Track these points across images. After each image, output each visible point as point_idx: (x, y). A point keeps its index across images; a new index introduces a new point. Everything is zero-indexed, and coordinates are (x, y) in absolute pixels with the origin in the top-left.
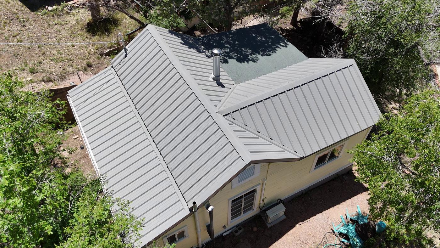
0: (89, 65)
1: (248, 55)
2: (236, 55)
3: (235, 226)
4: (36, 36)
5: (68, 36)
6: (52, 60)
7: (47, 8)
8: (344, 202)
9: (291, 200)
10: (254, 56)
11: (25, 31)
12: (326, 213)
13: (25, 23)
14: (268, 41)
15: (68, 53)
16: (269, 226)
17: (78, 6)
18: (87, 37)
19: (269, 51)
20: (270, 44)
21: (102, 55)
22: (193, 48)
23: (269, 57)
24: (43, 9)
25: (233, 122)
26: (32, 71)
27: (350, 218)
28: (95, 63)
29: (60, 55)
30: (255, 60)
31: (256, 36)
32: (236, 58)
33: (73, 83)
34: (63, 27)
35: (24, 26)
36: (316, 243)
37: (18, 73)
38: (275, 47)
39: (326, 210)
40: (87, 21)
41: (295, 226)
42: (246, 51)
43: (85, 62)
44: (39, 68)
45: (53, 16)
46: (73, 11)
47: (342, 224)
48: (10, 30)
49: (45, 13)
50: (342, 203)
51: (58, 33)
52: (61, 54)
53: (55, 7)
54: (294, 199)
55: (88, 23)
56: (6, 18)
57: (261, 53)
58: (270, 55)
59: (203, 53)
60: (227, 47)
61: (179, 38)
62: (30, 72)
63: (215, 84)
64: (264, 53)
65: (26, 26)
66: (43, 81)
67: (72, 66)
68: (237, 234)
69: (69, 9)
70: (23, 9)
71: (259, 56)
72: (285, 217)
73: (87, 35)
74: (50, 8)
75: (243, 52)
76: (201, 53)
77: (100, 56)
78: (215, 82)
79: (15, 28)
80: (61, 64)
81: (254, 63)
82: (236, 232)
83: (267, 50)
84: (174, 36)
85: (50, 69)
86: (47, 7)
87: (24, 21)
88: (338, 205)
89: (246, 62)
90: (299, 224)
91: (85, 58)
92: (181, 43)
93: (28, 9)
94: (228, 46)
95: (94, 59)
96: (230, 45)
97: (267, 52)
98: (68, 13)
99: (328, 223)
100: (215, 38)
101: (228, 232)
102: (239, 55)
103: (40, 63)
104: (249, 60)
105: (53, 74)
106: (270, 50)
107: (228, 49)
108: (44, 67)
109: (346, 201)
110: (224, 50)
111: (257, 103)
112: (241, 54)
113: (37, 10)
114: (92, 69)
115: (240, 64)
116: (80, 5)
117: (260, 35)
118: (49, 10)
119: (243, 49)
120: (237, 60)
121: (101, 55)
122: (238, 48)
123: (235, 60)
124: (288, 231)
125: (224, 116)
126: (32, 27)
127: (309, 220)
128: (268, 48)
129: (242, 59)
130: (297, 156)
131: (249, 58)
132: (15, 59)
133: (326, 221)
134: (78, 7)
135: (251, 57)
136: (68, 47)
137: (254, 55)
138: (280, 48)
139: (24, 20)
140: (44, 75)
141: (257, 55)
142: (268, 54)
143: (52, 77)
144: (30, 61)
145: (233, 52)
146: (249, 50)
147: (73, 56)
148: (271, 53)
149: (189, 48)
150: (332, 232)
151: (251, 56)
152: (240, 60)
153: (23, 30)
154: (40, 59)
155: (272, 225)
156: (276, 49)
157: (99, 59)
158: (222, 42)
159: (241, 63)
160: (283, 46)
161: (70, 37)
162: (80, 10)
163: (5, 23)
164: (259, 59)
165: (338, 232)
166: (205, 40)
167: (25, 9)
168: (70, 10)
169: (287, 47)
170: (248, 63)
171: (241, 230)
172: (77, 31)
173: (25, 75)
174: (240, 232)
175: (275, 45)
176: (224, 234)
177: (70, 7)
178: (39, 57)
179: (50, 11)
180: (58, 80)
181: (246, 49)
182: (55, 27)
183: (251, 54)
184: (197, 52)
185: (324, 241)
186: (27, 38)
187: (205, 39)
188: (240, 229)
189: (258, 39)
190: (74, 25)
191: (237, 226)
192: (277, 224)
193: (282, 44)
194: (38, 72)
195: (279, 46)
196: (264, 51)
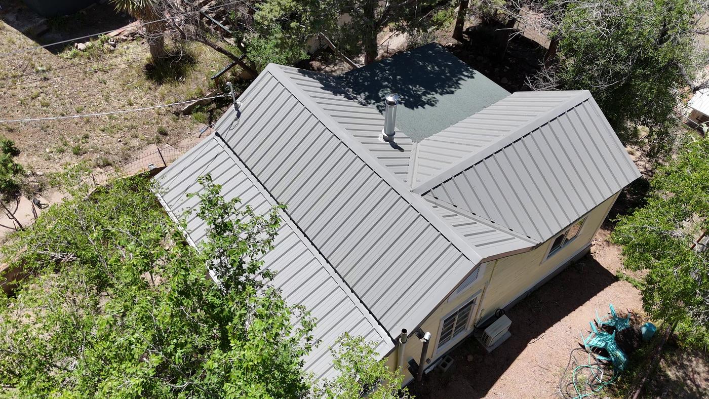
0: (163, 133)
1: (420, 96)
2: (402, 97)
3: (439, 359)
4: (68, 93)
5: (121, 89)
6: (103, 131)
7: (77, 46)
8: (588, 301)
9: (513, 308)
10: (430, 96)
11: (49, 88)
12: (566, 320)
13: (47, 75)
14: (444, 71)
15: (126, 117)
16: (489, 350)
17: (126, 38)
18: (150, 88)
19: (450, 87)
20: (448, 74)
21: (179, 114)
22: (341, 93)
23: (452, 95)
24: (71, 48)
25: (436, 204)
26: (78, 152)
27: (602, 324)
28: (171, 128)
29: (114, 121)
30: (433, 102)
31: (424, 64)
32: (404, 102)
33: (153, 165)
34: (109, 74)
35: (46, 79)
36: (561, 366)
37: (56, 157)
38: (457, 78)
39: (566, 317)
40: (145, 61)
41: (526, 346)
42: (416, 89)
43: (155, 129)
44: (87, 146)
45: (89, 58)
46: (119, 47)
47: (592, 334)
48: (24, 88)
49: (75, 55)
50: (585, 304)
51: (103, 85)
52: (116, 119)
53: (88, 44)
54: (516, 305)
55: (148, 64)
56: (14, 68)
57: (439, 91)
58: (452, 92)
59: (355, 100)
60: (386, 87)
61: (315, 80)
62: (74, 154)
63: (389, 147)
64: (443, 91)
65: (48, 79)
66: (99, 166)
67: (136, 137)
68: (446, 369)
69: (112, 45)
70: (38, 50)
71: (437, 96)
72: (509, 334)
73: (148, 84)
74: (81, 46)
75: (412, 91)
76: (352, 99)
77: (177, 116)
78: (388, 144)
79: (33, 84)
80: (119, 135)
81: (432, 107)
82: (444, 365)
83: (447, 86)
84: (307, 78)
85: (103, 145)
86: (76, 44)
87: (43, 71)
88: (581, 307)
89: (420, 107)
90: (532, 341)
91: (154, 121)
92: (322, 88)
93: (47, 51)
94: (387, 85)
95: (167, 122)
96: (389, 83)
97: (446, 88)
98: (111, 51)
99: (572, 335)
100: (363, 74)
101: (432, 367)
102: (407, 98)
103: (86, 137)
104: (424, 103)
105: (110, 154)
106: (450, 84)
107: (389, 89)
108: (94, 143)
109: (591, 299)
110: (382, 91)
111: (465, 170)
112: (411, 96)
113: (61, 52)
114: (168, 138)
115: (412, 110)
116: (128, 36)
117: (430, 62)
118: (80, 49)
119: (411, 87)
120: (406, 105)
121: (177, 114)
122: (403, 87)
123: (403, 105)
124: (519, 355)
125: (422, 195)
126: (58, 79)
127: (544, 334)
128: (448, 82)
129: (413, 102)
130: (533, 243)
131: (423, 99)
132: (44, 136)
133: (568, 333)
134: (126, 40)
135: (425, 99)
136: (123, 106)
137: (428, 94)
138: (465, 81)
139: (44, 69)
140: (96, 156)
141: (433, 94)
142: (448, 91)
143: (110, 159)
144: (69, 135)
146: (419, 87)
147: (134, 121)
148: (453, 89)
149: (335, 93)
150: (580, 347)
151: (425, 97)
152: (411, 105)
153: (45, 86)
154: (84, 132)
155: (493, 348)
156: (459, 82)
157: (175, 121)
158: (376, 78)
159: (413, 109)
160: (468, 77)
161: (123, 89)
162: (130, 45)
163: (14, 77)
164: (438, 100)
165: (590, 347)
166: (350, 78)
167: (41, 50)
168: (114, 46)
169: (473, 77)
170: (423, 108)
171: (451, 362)
172: (133, 80)
173: (67, 159)
174: (449, 365)
175: (457, 76)
176: (427, 372)
177: (113, 41)
178: (81, 127)
179: (83, 51)
180: (120, 162)
181: (415, 87)
182: (96, 75)
183: (424, 94)
184: (347, 99)
185: (572, 362)
186: (54, 98)
188: (448, 360)
189: (429, 68)
190: (124, 70)
191: (443, 356)
192: (500, 346)
193: (466, 74)
194: (86, 153)
195: (463, 77)
196: (442, 87)
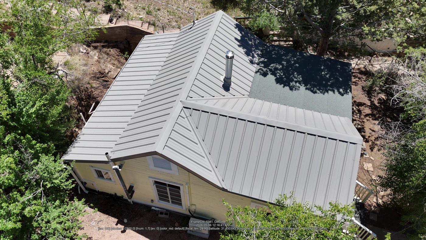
1: (292, 81)
2: (282, 74)
3: (165, 209)
6: (168, 11)
14: (330, 80)
18: (207, 7)
19: (319, 90)
20: (329, 83)
22: (245, 48)
23: (313, 94)
25: (187, 117)
26: (149, 13)
29: (177, 10)
30: (294, 88)
31: (324, 69)
32: (278, 77)
37: (139, 9)
42: (296, 77)
44: (155, 13)
57: (308, 87)
58: (315, 93)
59: (250, 57)
60: (282, 64)
61: (240, 34)
62: (146, 13)
63: (222, 85)
64: (311, 88)
66: (149, 23)
67: (177, 22)
68: (160, 216)
71: (303, 88)
73: (209, 5)
75: (292, 76)
76: (249, 55)
78: (223, 82)
80: (171, 17)
81: (289, 90)
82: (162, 213)
83: (318, 88)
84: (237, 30)
85: (161, 17)
89: (283, 85)
92: (237, 39)
94: (284, 64)
96: (287, 64)
97: (315, 88)
100: (280, 51)
101: (157, 209)
102: (284, 76)
103: (159, 10)
104: (289, 85)
105: (160, 21)
106: (322, 88)
107: (281, 66)
108: (158, 14)
110: (276, 64)
111: (221, 115)
112: (288, 77)
115: (275, 83)
117: (329, 71)
119: (296, 73)
122: (291, 71)
123: (275, 78)
125: (184, 107)
128: (321, 86)
129: (283, 81)
130: (221, 184)
131: (291, 83)
137: (299, 84)
138: (334, 93)
140: (154, 19)
141: (301, 85)
142: (314, 90)
143: (157, 23)
144: (154, 5)
145: (282, 71)
146: (300, 77)
148: (318, 92)
149: (240, 46)
151: (294, 83)
152: (279, 81)
154: (161, 8)
155: (192, 233)
156: (329, 92)
158: (283, 57)
159: (277, 83)
160: (340, 93)
164: (299, 90)
169: (343, 95)
170: (284, 87)
171: (166, 216)
173: (142, 13)
174: (163, 216)
175: (333, 88)
176: (153, 208)
178: (162, 5)
180: (160, 27)
181: (298, 75)
183: (297, 82)
184: (243, 53)
187: (271, 47)
188: (166, 214)
189: (323, 73)
191: (167, 210)
192: (197, 236)
193: (341, 90)
194: (151, 15)
195: (336, 91)
196: (314, 86)
